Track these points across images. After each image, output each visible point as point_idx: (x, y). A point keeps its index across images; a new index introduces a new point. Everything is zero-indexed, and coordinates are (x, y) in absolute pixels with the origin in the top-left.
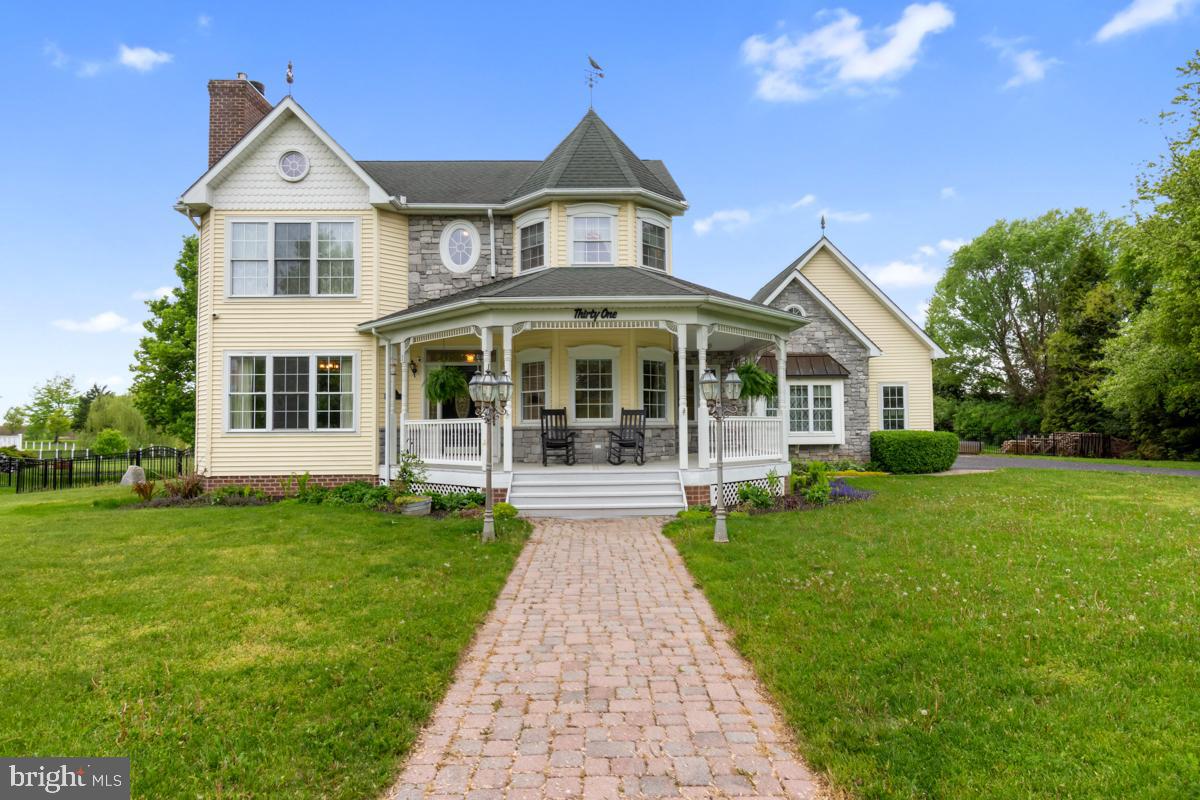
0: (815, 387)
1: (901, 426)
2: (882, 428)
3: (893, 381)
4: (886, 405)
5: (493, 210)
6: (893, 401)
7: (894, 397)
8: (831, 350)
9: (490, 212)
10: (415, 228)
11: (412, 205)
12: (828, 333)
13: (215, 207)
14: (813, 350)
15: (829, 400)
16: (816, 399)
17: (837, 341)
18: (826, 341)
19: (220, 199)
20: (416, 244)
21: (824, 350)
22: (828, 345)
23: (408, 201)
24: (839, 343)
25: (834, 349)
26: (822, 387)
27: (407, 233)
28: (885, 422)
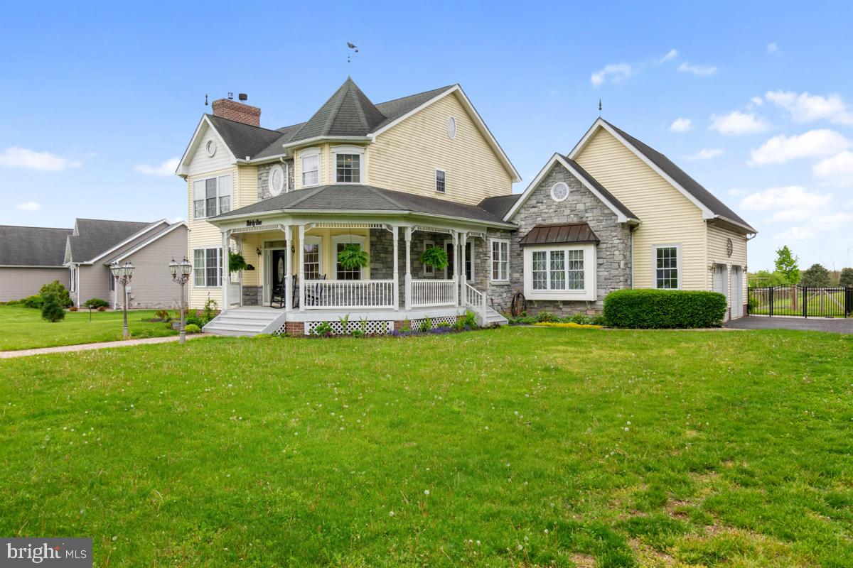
0: (571, 252)
1: (674, 284)
2: (655, 287)
3: (666, 243)
4: (659, 266)
5: (283, 157)
6: (667, 261)
7: (667, 257)
8: (589, 219)
9: (281, 159)
10: (260, 172)
11: (252, 161)
12: (587, 205)
13: (189, 175)
14: (575, 220)
15: (582, 263)
16: (571, 262)
17: (594, 210)
18: (586, 211)
19: (191, 170)
20: (260, 181)
21: (584, 219)
22: (587, 215)
23: (251, 159)
24: (597, 212)
25: (592, 218)
26: (576, 251)
27: (257, 176)
28: (658, 281)
